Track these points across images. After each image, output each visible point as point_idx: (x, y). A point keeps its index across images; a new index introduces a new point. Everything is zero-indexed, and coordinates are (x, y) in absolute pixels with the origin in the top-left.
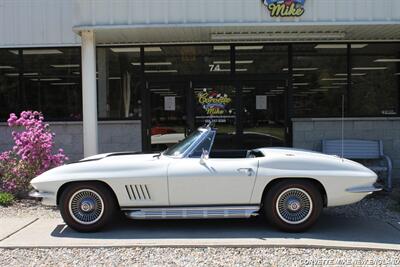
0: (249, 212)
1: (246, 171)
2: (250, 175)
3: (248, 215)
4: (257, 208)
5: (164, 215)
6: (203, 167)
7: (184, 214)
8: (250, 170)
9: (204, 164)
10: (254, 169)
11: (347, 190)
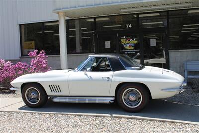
0: (108, 101)
1: (107, 78)
2: (108, 80)
3: (108, 102)
4: (113, 99)
5: (67, 100)
6: (86, 76)
7: (77, 100)
8: (108, 78)
9: (86, 75)
10: (111, 77)
11: (162, 90)
